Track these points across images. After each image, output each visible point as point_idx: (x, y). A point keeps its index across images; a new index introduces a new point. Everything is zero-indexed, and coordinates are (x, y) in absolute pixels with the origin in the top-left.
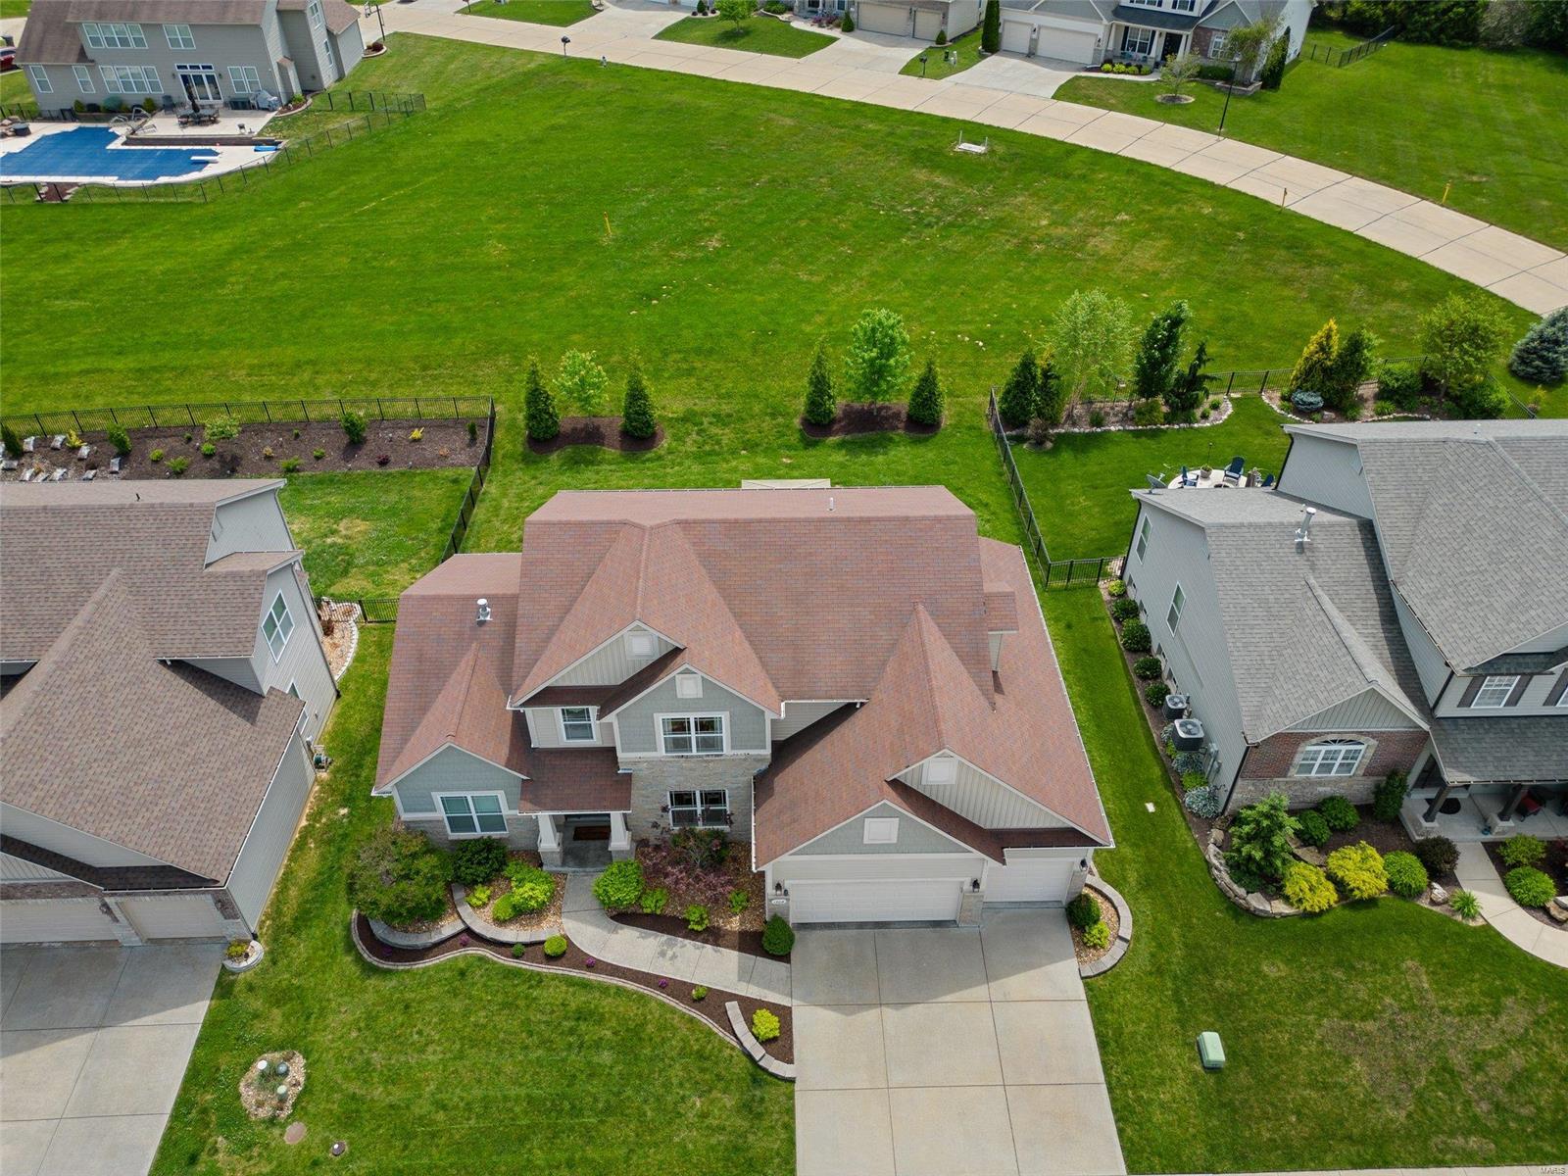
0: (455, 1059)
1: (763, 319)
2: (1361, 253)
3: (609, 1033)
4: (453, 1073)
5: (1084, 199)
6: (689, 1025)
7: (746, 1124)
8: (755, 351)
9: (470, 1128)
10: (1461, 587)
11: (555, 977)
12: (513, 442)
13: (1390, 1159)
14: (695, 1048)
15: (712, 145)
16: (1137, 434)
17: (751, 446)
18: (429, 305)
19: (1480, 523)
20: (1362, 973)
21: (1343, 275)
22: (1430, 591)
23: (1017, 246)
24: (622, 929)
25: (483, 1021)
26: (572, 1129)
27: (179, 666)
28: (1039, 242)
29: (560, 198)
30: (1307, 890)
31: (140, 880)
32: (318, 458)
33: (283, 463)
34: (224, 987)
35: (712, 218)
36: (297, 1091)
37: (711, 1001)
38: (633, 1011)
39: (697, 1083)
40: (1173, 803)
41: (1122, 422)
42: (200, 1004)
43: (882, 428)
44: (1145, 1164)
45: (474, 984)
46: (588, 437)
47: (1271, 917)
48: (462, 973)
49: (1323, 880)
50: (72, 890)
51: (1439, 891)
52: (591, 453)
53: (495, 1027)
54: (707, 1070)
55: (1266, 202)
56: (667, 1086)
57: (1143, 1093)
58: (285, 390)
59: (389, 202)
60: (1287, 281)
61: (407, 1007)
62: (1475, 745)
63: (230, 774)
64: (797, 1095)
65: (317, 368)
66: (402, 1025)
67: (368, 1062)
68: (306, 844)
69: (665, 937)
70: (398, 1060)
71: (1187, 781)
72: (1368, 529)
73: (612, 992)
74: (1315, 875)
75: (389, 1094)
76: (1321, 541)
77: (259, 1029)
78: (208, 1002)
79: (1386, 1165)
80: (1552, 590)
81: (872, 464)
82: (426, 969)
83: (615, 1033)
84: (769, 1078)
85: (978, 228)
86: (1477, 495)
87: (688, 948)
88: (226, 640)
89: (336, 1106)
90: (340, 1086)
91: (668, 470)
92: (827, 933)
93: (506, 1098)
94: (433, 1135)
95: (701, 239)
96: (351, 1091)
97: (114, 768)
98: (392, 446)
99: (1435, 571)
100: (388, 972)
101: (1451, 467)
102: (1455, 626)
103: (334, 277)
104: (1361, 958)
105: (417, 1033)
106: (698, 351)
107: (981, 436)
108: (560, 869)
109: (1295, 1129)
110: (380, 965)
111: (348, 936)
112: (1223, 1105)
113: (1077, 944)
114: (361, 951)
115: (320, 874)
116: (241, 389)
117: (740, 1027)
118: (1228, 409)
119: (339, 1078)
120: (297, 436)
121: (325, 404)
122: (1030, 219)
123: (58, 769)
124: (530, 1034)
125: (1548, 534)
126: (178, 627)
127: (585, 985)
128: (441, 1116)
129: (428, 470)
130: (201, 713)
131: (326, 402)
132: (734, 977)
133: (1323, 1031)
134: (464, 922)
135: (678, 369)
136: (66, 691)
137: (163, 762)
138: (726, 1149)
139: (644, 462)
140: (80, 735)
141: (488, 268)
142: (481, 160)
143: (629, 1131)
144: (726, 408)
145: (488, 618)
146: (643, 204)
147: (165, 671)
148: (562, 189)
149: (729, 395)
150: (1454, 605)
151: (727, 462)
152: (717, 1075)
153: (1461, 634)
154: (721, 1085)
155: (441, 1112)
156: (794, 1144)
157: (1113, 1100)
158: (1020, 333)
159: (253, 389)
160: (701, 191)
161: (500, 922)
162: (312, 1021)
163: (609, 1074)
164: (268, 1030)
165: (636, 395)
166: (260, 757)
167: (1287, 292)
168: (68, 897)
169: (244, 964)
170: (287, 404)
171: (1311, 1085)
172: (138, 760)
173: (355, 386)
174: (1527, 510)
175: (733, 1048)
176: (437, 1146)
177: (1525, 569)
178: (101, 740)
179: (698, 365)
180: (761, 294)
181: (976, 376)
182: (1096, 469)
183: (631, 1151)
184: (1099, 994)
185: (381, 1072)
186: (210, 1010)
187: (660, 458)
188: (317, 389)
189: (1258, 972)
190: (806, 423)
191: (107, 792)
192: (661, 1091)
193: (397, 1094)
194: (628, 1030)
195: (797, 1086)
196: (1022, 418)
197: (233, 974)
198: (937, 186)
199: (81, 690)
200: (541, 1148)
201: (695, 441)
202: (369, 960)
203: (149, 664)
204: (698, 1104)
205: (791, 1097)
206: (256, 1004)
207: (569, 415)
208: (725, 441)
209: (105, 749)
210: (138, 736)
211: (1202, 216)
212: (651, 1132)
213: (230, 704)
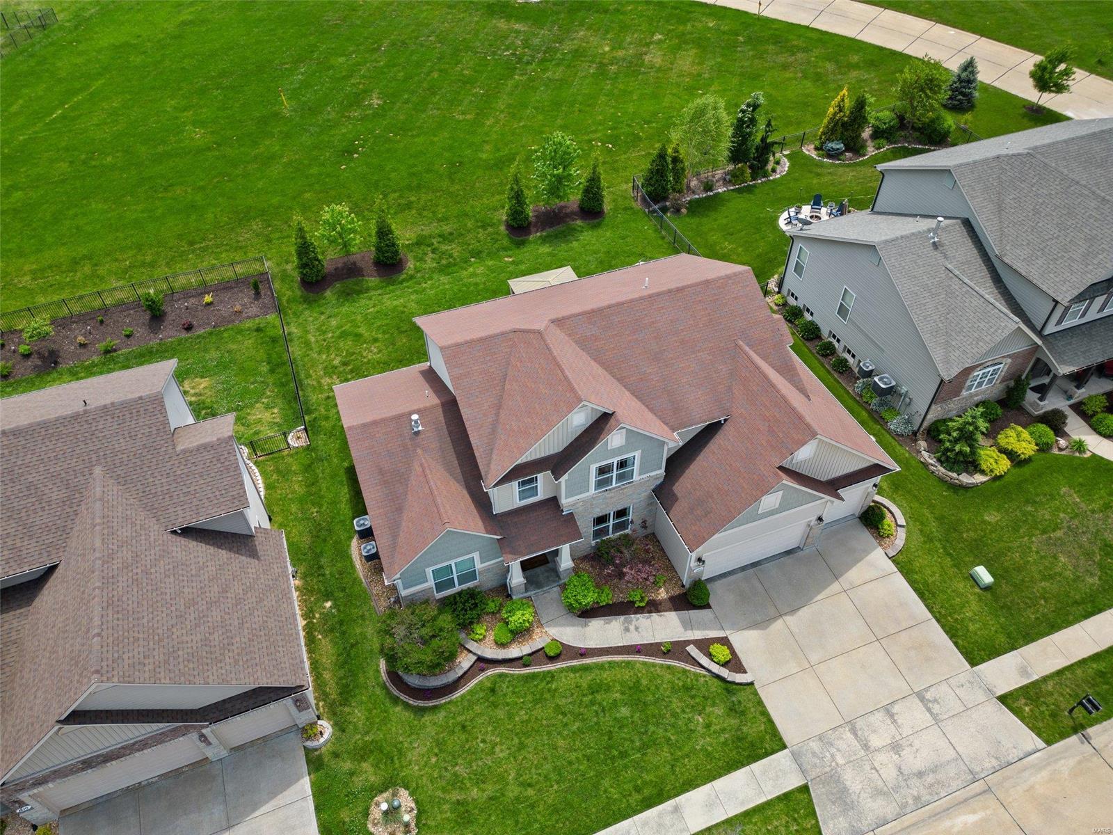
0: (519, 750)
1: (446, 154)
2: (820, 40)
3: (618, 695)
4: (523, 760)
5: (624, 28)
6: (669, 671)
7: (737, 721)
8: (453, 181)
9: (556, 792)
10: (1046, 250)
11: (562, 670)
12: (291, 288)
13: (1101, 606)
14: (681, 684)
15: (329, 21)
16: (739, 191)
17: (477, 254)
18: (166, 190)
19: (1043, 206)
20: (1042, 503)
21: (816, 57)
22: (1026, 257)
23: (597, 69)
24: (590, 622)
25: (525, 718)
26: (626, 767)
27: (187, 532)
28: (612, 64)
29: (226, 82)
30: (994, 464)
31: (238, 706)
32: (128, 336)
33: (101, 346)
34: (315, 762)
35: (363, 81)
36: (414, 815)
37: (676, 650)
38: (627, 675)
39: (693, 707)
40: (883, 432)
41: (725, 185)
42: (302, 781)
43: (564, 222)
44: (978, 658)
45: (505, 695)
46: (349, 273)
47: (976, 485)
48: (493, 690)
49: (999, 454)
50: (175, 733)
51: (1063, 443)
52: (356, 284)
53: (536, 718)
54: (696, 695)
55: (746, 13)
56: (675, 715)
57: (956, 616)
58: (73, 285)
59: (73, 108)
60: (785, 67)
61: (464, 727)
62: (1069, 347)
63: (265, 603)
64: (759, 691)
65: (94, 261)
66: (467, 741)
67: (455, 775)
68: (315, 637)
69: (622, 618)
70: (478, 766)
71: (886, 415)
72: (967, 223)
73: (607, 666)
74: (994, 452)
75: (484, 791)
76: (945, 238)
77: (358, 782)
78: (308, 777)
79: (1100, 611)
80: (1108, 240)
81: (572, 249)
82: (463, 697)
83: (623, 693)
84: (737, 687)
85: (563, 59)
86: (1034, 189)
87: (642, 620)
88: (222, 500)
89: (449, 814)
90: (443, 799)
91: (424, 285)
92: (724, 581)
93: (570, 763)
94: (532, 806)
95: (364, 99)
96: (454, 799)
97: (189, 627)
98: (190, 313)
99: (1024, 243)
100: (435, 707)
101: (1009, 174)
102: (1051, 275)
103: (63, 181)
104: (1038, 495)
105: (482, 742)
106: (410, 188)
107: (635, 213)
108: (526, 595)
109: (1045, 608)
110: (426, 705)
111: (388, 692)
112: (1002, 608)
113: (876, 538)
114: (405, 700)
115: (339, 655)
116: (31, 292)
117: (704, 661)
118: (786, 164)
119: (439, 793)
120: (102, 322)
121: (117, 291)
122: (596, 48)
123: (151, 643)
124: (564, 714)
125: (1093, 204)
126: (175, 501)
127: (586, 668)
128: (530, 792)
129: (230, 326)
130: (221, 563)
131: (115, 289)
132: (680, 629)
133: (1035, 545)
134: (475, 654)
135: (399, 205)
136: (120, 579)
137: (218, 610)
138: (733, 742)
139: (401, 283)
140: (150, 610)
141: (200, 151)
142: (137, 60)
143: (665, 754)
144: (447, 228)
145: (420, 428)
146: (300, 77)
147: (179, 539)
148: (223, 74)
149: (445, 219)
150: (1046, 262)
151: (466, 269)
152: (703, 697)
153: (1057, 280)
154: (709, 702)
155: (529, 789)
156: (773, 722)
157: (943, 627)
158: (633, 134)
159: (43, 290)
160: (342, 60)
161: (502, 645)
162: (397, 762)
163: (633, 722)
164: (367, 780)
165: (384, 233)
166: (277, 583)
167: (788, 75)
168: (170, 740)
169: (322, 740)
170: (81, 297)
171: (1044, 578)
172: (201, 615)
173: (135, 270)
174: (1072, 192)
175: (704, 676)
176: (539, 813)
177: (1085, 230)
178: (167, 609)
179: (413, 199)
180: (435, 136)
181: (616, 170)
182: (724, 221)
183: (673, 766)
184: (903, 563)
185: (470, 778)
186: (313, 784)
187: (412, 277)
188: (102, 279)
189: (984, 522)
190: (510, 227)
191: (195, 648)
192: (673, 720)
193: (490, 789)
194: (630, 688)
195: (757, 686)
196: (663, 194)
197: (316, 750)
198: (518, 32)
199: (130, 574)
200: (612, 787)
201: (432, 258)
202: (416, 704)
203: (165, 536)
204: (701, 720)
205: (756, 694)
206: (347, 765)
207: (329, 257)
208: (455, 254)
209: (174, 615)
210: (190, 597)
211: (709, 28)
212: (680, 749)
213: (235, 549)
